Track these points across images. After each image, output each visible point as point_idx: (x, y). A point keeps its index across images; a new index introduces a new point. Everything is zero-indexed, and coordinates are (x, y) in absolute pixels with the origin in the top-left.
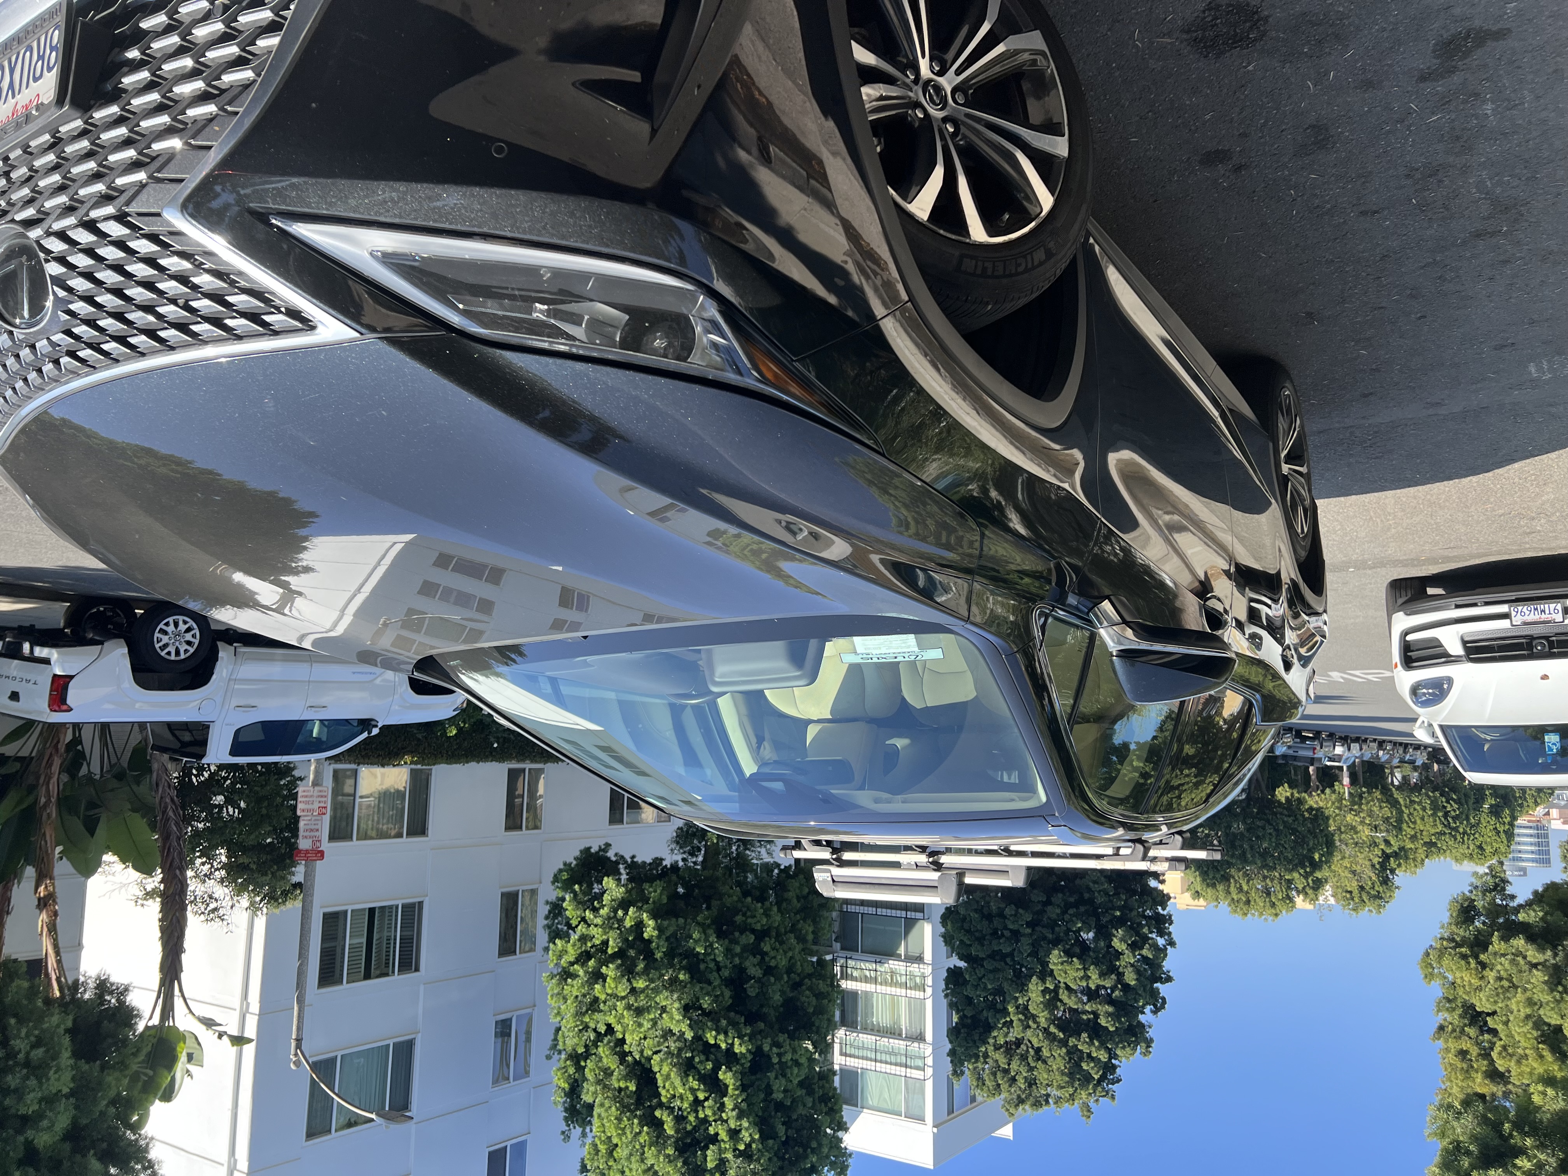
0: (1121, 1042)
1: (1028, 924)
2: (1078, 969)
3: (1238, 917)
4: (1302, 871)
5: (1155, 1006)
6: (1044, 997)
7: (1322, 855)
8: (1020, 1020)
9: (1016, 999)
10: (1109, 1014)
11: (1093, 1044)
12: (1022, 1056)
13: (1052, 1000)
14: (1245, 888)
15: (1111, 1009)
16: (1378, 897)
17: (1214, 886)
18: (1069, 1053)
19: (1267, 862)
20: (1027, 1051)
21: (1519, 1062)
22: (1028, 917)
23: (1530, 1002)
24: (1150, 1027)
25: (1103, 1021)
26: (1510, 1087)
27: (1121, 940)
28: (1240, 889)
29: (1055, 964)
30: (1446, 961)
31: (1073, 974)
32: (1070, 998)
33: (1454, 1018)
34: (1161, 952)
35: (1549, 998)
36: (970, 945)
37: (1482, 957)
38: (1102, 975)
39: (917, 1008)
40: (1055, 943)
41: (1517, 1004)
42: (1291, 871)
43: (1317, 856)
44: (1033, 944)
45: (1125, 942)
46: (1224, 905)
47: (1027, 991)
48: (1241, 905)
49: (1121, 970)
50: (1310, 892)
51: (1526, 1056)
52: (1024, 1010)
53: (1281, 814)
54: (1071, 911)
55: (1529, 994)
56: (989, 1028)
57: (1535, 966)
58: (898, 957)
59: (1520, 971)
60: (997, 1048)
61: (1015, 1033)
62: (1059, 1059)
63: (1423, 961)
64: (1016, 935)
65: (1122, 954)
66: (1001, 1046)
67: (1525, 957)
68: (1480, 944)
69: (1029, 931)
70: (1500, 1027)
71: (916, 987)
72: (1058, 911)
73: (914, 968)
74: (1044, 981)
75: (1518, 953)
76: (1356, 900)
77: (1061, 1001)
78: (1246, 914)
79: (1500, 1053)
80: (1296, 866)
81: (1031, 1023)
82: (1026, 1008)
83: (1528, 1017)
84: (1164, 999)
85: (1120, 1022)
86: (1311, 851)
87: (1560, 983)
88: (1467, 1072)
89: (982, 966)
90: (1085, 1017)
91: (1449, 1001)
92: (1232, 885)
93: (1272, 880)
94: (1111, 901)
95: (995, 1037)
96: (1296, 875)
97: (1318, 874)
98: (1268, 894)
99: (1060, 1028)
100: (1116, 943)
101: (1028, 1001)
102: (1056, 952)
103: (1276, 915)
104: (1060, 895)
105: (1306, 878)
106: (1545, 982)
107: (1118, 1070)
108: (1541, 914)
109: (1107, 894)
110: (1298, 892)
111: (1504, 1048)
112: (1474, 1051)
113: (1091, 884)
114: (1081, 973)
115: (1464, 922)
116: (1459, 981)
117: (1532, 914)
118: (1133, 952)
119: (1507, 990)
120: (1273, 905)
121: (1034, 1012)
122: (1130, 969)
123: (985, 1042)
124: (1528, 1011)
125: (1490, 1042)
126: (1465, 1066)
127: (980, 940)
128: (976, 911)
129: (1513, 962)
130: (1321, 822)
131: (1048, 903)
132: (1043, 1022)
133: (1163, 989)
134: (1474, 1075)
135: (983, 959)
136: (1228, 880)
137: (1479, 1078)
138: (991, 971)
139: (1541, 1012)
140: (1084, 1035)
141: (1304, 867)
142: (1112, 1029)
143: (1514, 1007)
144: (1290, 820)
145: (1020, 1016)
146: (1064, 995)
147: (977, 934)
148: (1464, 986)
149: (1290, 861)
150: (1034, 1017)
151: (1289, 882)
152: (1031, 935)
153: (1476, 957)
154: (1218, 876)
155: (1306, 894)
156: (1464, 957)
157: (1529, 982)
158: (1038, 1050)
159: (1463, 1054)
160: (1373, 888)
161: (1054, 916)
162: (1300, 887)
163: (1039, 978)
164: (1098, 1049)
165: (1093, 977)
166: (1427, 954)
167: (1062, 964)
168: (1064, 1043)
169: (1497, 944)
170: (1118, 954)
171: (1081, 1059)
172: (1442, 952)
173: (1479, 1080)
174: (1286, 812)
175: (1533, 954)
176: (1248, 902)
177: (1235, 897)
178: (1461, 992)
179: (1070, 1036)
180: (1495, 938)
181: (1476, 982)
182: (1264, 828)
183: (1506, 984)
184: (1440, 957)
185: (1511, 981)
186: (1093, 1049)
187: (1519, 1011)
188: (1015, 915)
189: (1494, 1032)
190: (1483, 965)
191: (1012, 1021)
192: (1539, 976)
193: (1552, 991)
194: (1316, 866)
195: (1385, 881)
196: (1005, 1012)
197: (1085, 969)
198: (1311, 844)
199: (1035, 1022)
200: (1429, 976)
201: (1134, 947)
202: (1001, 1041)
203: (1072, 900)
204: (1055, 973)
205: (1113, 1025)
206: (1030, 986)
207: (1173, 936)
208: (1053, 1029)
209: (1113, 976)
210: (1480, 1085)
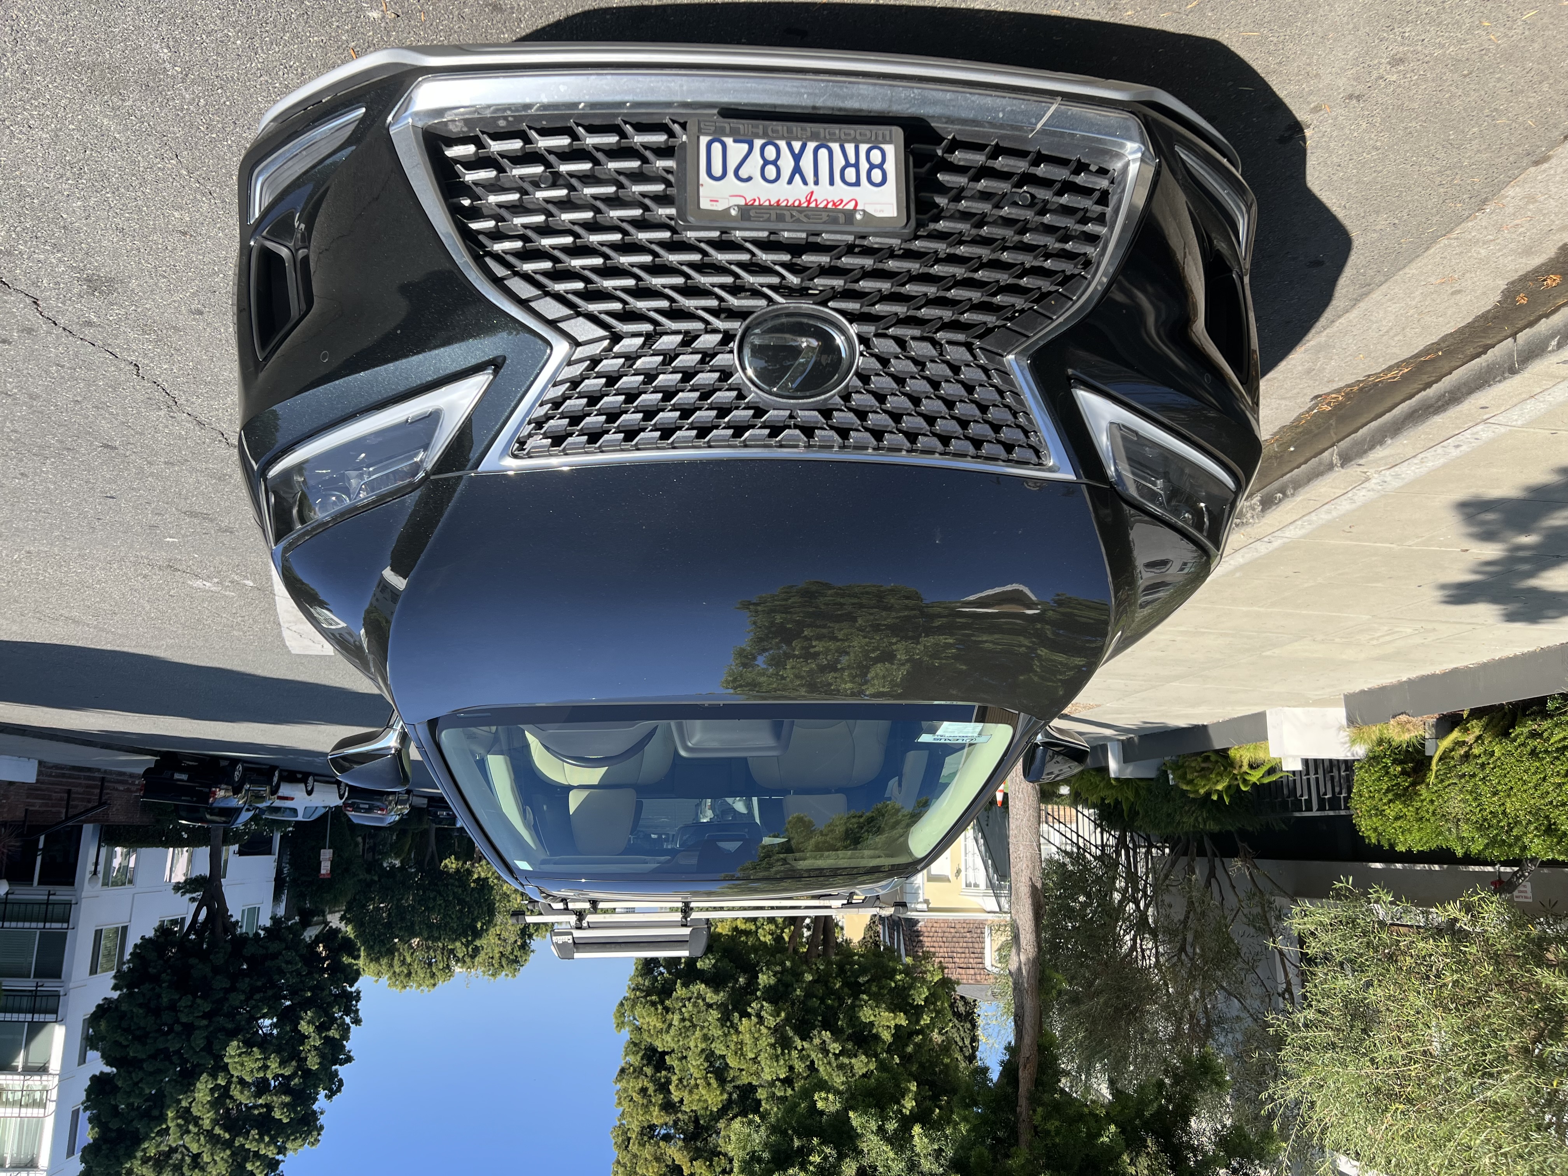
0: (292, 1134)
1: (206, 1016)
2: (257, 1059)
3: (396, 990)
4: (464, 940)
5: (331, 1090)
6: (212, 1094)
7: (483, 924)
8: (178, 1125)
9: (179, 1101)
10: (284, 1105)
11: (263, 1140)
12: (175, 1166)
13: (222, 1096)
14: (409, 960)
15: (287, 1099)
16: (516, 961)
17: (377, 960)
18: (233, 1154)
19: (432, 933)
20: (183, 1159)
21: (691, 1092)
22: (207, 1007)
23: (705, 1038)
24: (322, 1113)
25: (277, 1114)
26: (679, 1115)
27: (309, 1023)
28: (403, 962)
29: (231, 1057)
30: (639, 1010)
31: (251, 1065)
32: (242, 1092)
33: (635, 1060)
34: (345, 1032)
35: (720, 1033)
36: (127, 1046)
37: (667, 1002)
38: (283, 1063)
39: (32, 1131)
40: (232, 1035)
41: (695, 1042)
42: (454, 940)
43: (479, 925)
44: (207, 1038)
45: (313, 1024)
46: (385, 979)
47: (193, 1091)
48: (402, 977)
49: (303, 1055)
50: (468, 960)
51: (697, 1086)
52: (186, 1115)
53: (452, 885)
54: (257, 996)
55: (705, 1031)
56: (136, 1140)
57: (709, 1006)
58: (13, 1070)
59: (699, 1012)
60: (145, 1161)
61: (172, 1140)
62: (221, 1164)
63: (618, 1011)
64: (189, 1029)
65: (308, 1037)
66: (150, 1158)
67: (704, 1000)
68: (666, 991)
69: (205, 1022)
70: (675, 1063)
71: (35, 1104)
72: (242, 997)
73: (35, 1082)
74: (215, 1078)
75: (699, 996)
76: (496, 966)
77: (231, 1097)
78: (405, 987)
79: (677, 1086)
80: (460, 935)
81: (191, 1127)
82: (188, 1110)
83: (703, 1050)
84: (341, 1082)
85: (295, 1112)
86: (475, 920)
87: (728, 1019)
88: (646, 1107)
89: (141, 1068)
90: (256, 1112)
91: (635, 1044)
92: (396, 958)
93: (435, 951)
94: (302, 982)
95: (144, 1150)
96: (458, 944)
97: (478, 943)
98: (430, 964)
99: (226, 1128)
100: (304, 1027)
101: (191, 1103)
102: (235, 1043)
103: (434, 985)
104: (247, 980)
105: (467, 947)
106: (718, 1020)
107: (281, 1167)
108: (713, 961)
109: (299, 974)
110: (458, 961)
111: (680, 1080)
112: (651, 1089)
113: (284, 965)
114: (260, 1064)
115: (645, 974)
116: (645, 1027)
117: (707, 961)
118: (320, 1034)
119: (687, 1029)
120: (433, 975)
121: (199, 1114)
122: (313, 1053)
123: (131, 1156)
124: (704, 1046)
125: (665, 1077)
126: (645, 1101)
127: (142, 1038)
128: (140, 1006)
129: (695, 1005)
130: (486, 891)
131: (233, 989)
132: (206, 1124)
133: (342, 1071)
134: (652, 1108)
135: (142, 1061)
136: (393, 954)
137: (655, 1111)
138: (151, 1074)
139: (713, 1046)
140: (254, 1132)
141: (466, 937)
142: (285, 1121)
143: (692, 1044)
144: (460, 891)
145: (180, 1121)
146: (235, 1092)
147: (138, 1033)
148: (649, 1031)
149: (454, 932)
150: (196, 1121)
151: (452, 951)
152: (207, 1026)
153: (662, 1003)
154: (383, 949)
155: (464, 962)
156: (653, 1004)
157: (705, 1021)
158: (196, 1157)
159: (643, 1091)
160: (512, 953)
161: (237, 1003)
162: (460, 955)
163: (210, 1075)
164: (268, 1145)
165: (273, 1066)
166: (622, 1004)
167: (240, 1055)
168: (228, 1144)
169: (680, 991)
170: (303, 1038)
171: (246, 1160)
172: (634, 1002)
173: (655, 1114)
174: (457, 883)
175: (711, 997)
176: (409, 974)
177: (397, 970)
178: (645, 1036)
179: (237, 1136)
180: (678, 985)
181: (659, 1025)
182: (435, 899)
183: (688, 1024)
184: (633, 1006)
185: (691, 1021)
186: (262, 1146)
187: (696, 1046)
188: (191, 1006)
189: (670, 1069)
190: (667, 1010)
191: (168, 1128)
192: (715, 1014)
193: (723, 1026)
194: (477, 934)
195: (524, 947)
196: (163, 1118)
197: (266, 1058)
198: (476, 913)
199: (196, 1124)
200: (620, 1025)
201: (320, 1029)
202: (152, 1152)
203: (259, 984)
204: (230, 1067)
205: (287, 1117)
206: (198, 1085)
207: (360, 1013)
208: (217, 1131)
209: (294, 1063)
210: (657, 1117)
